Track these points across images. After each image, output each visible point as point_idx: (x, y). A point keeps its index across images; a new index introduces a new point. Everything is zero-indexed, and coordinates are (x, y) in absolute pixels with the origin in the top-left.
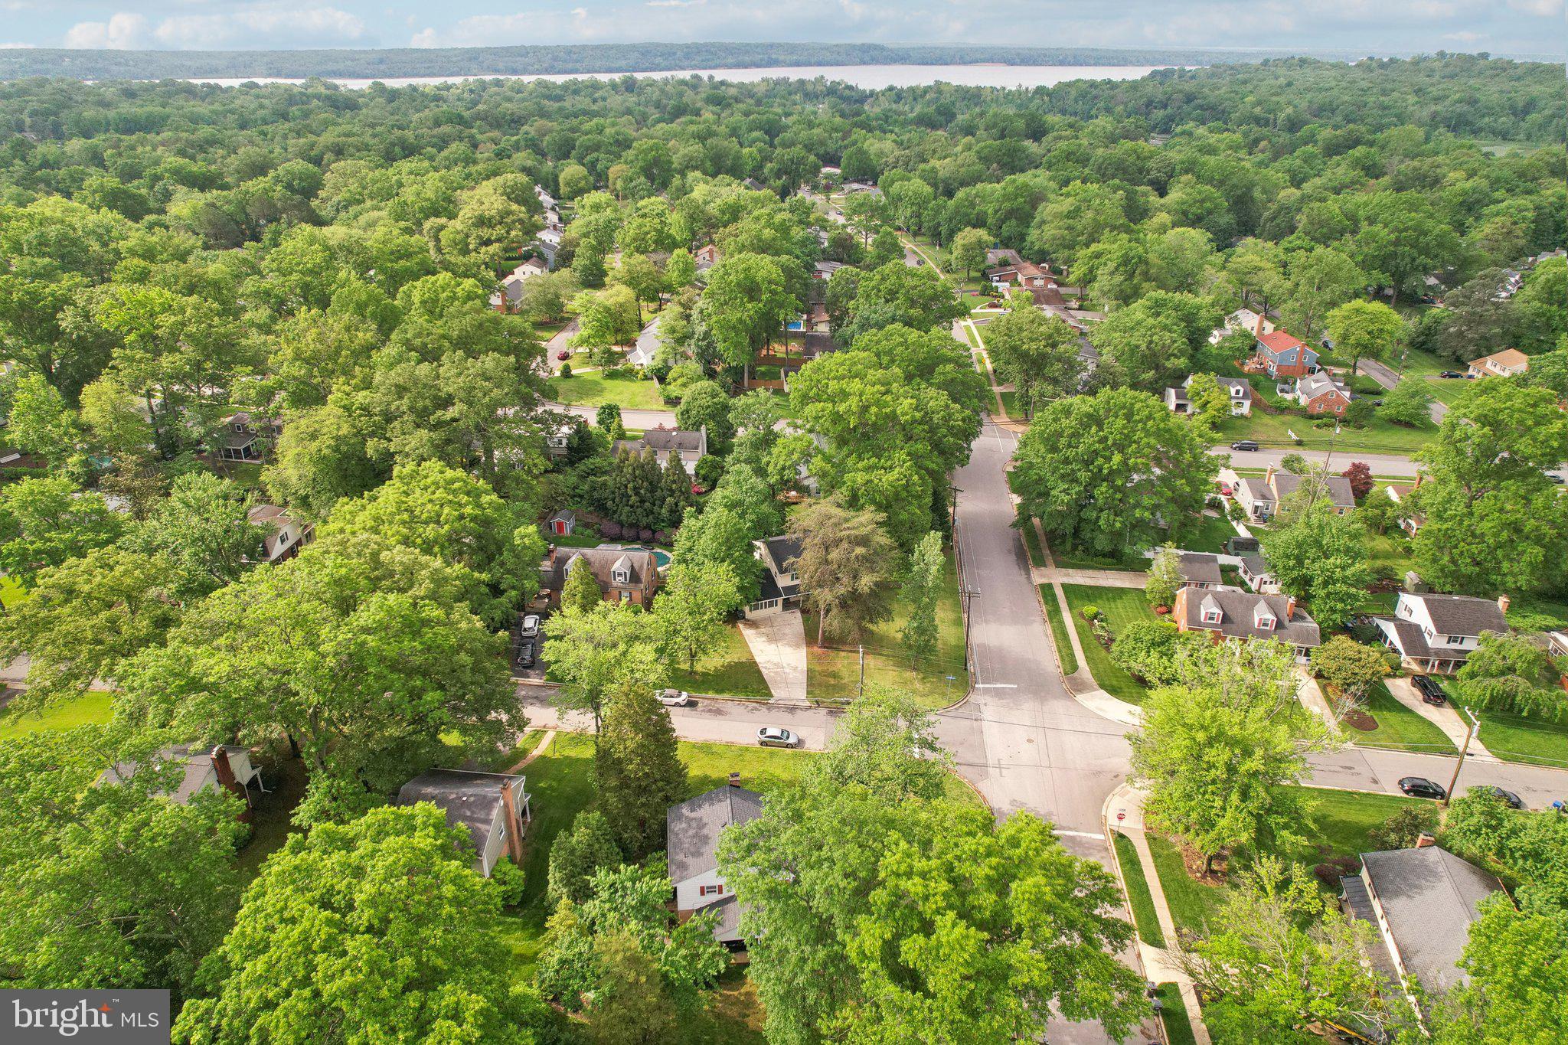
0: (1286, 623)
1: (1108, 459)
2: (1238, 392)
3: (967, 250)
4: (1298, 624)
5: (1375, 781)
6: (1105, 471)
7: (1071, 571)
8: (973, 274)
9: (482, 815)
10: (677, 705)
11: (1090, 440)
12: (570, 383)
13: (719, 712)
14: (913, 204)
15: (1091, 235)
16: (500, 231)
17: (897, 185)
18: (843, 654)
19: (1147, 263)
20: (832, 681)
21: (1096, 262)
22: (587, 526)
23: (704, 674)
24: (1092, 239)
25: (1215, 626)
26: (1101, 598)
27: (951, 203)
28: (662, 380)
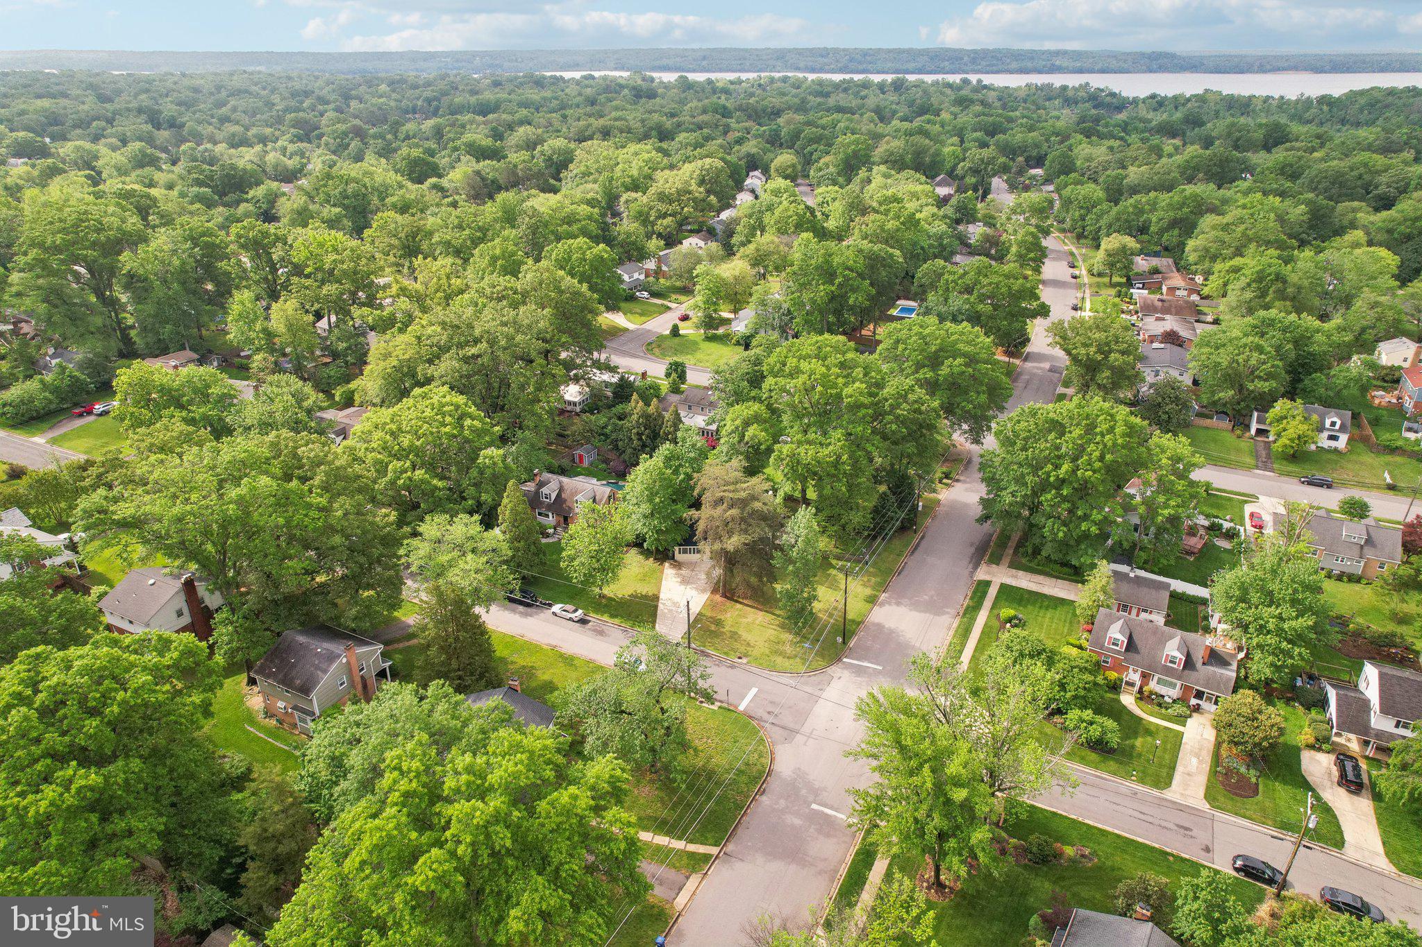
0: (1199, 665)
1: (1057, 467)
2: (1333, 424)
3: (1109, 255)
4: (1211, 669)
5: (1207, 850)
6: (1052, 479)
7: (1021, 573)
8: (1116, 279)
9: (324, 666)
10: (571, 619)
11: (1043, 446)
12: (677, 340)
13: (601, 633)
14: (1081, 208)
15: (1237, 249)
16: (675, 207)
17: (1070, 188)
18: (739, 606)
19: (1285, 282)
20: (713, 627)
21: (1232, 276)
22: (606, 461)
23: (611, 599)
24: (1239, 252)
25: (1118, 652)
26: (1034, 604)
27: (1115, 209)
28: (747, 347)
